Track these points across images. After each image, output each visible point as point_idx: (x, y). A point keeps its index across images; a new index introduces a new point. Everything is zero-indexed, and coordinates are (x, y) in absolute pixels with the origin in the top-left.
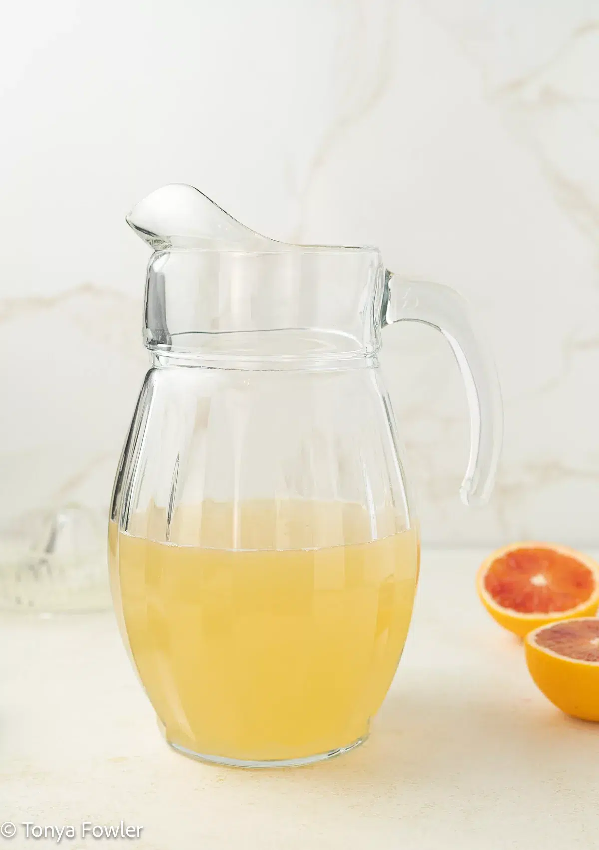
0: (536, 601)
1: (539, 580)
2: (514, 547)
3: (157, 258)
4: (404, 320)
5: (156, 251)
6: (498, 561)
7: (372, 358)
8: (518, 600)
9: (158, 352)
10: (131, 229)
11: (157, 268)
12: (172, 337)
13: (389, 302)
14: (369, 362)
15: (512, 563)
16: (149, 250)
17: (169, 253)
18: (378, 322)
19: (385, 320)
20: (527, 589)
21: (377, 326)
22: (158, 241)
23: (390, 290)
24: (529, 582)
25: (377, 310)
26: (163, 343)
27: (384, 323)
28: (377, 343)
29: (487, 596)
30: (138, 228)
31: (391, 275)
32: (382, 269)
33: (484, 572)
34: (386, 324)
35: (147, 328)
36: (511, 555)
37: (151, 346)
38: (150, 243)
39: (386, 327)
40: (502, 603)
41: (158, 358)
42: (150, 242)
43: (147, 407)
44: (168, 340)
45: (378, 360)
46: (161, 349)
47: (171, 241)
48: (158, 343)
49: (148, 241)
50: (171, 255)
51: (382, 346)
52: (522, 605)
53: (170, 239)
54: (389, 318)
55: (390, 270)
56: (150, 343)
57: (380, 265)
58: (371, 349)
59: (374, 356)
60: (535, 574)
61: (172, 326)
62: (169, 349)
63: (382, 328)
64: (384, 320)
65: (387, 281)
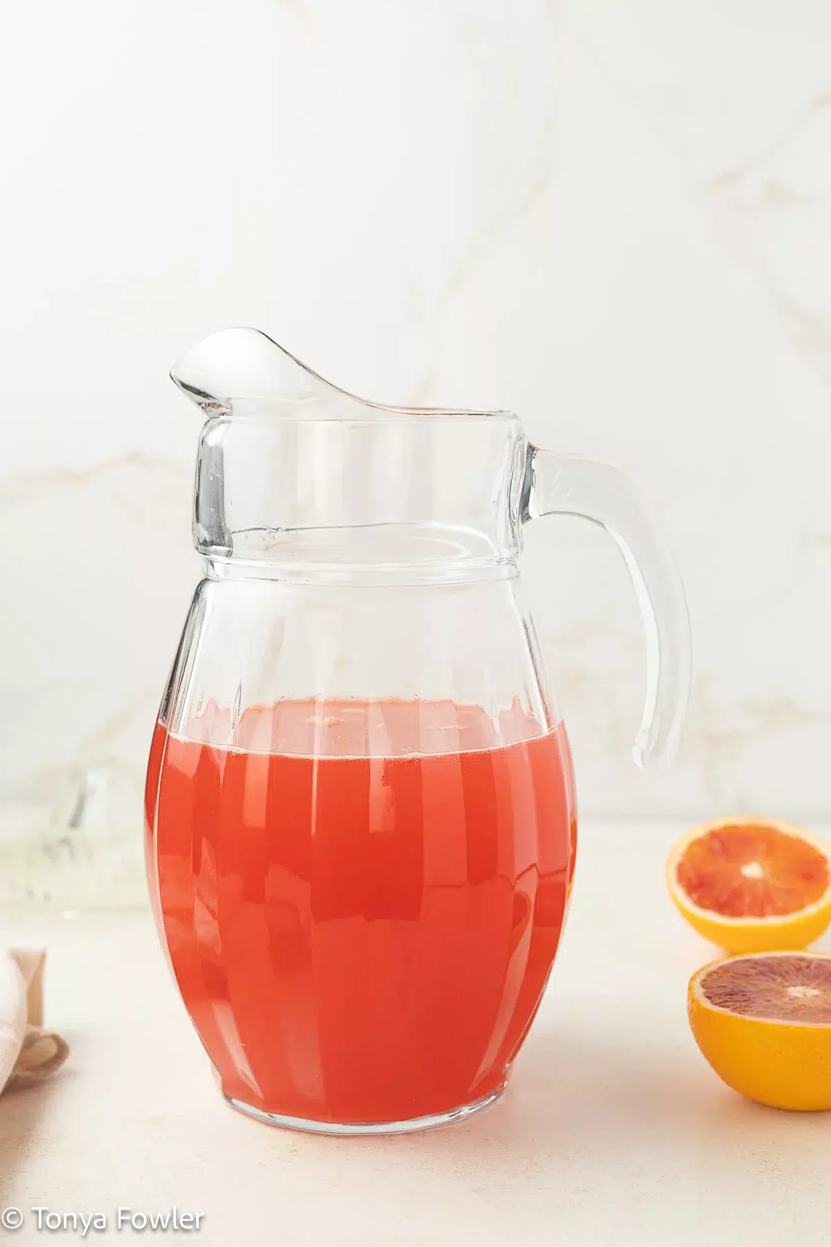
0: (748, 899)
1: (753, 870)
2: (719, 823)
3: (211, 429)
4: (554, 513)
5: (211, 418)
6: (697, 843)
7: (508, 565)
8: (724, 898)
9: (213, 557)
10: (176, 386)
11: (212, 440)
12: (232, 535)
13: (532, 488)
14: (505, 571)
15: (716, 845)
16: (201, 416)
17: (229, 422)
18: (516, 516)
19: (528, 514)
20: (736, 883)
21: (515, 521)
22: (214, 405)
23: (533, 471)
24: (738, 872)
25: (515, 500)
26: (219, 545)
27: (526, 517)
28: (515, 545)
29: (680, 894)
30: (185, 386)
31: (535, 452)
32: (522, 443)
33: (678, 858)
34: (529, 518)
35: (198, 522)
36: (714, 835)
37: (202, 547)
38: (203, 408)
39: (528, 523)
40: (700, 903)
41: (213, 565)
42: (202, 405)
43: (197, 630)
44: (226, 539)
45: (516, 567)
46: (216, 553)
47: (234, 405)
48: (212, 543)
49: (200, 404)
50: (232, 425)
51: (522, 549)
52: (728, 906)
53: (231, 401)
54: (532, 509)
55: (534, 444)
56: (200, 544)
57: (520, 438)
58: (506, 553)
59: (511, 562)
60: (747, 862)
61: (233, 521)
62: (229, 554)
63: (523, 524)
64: (525, 513)
65: (529, 460)
